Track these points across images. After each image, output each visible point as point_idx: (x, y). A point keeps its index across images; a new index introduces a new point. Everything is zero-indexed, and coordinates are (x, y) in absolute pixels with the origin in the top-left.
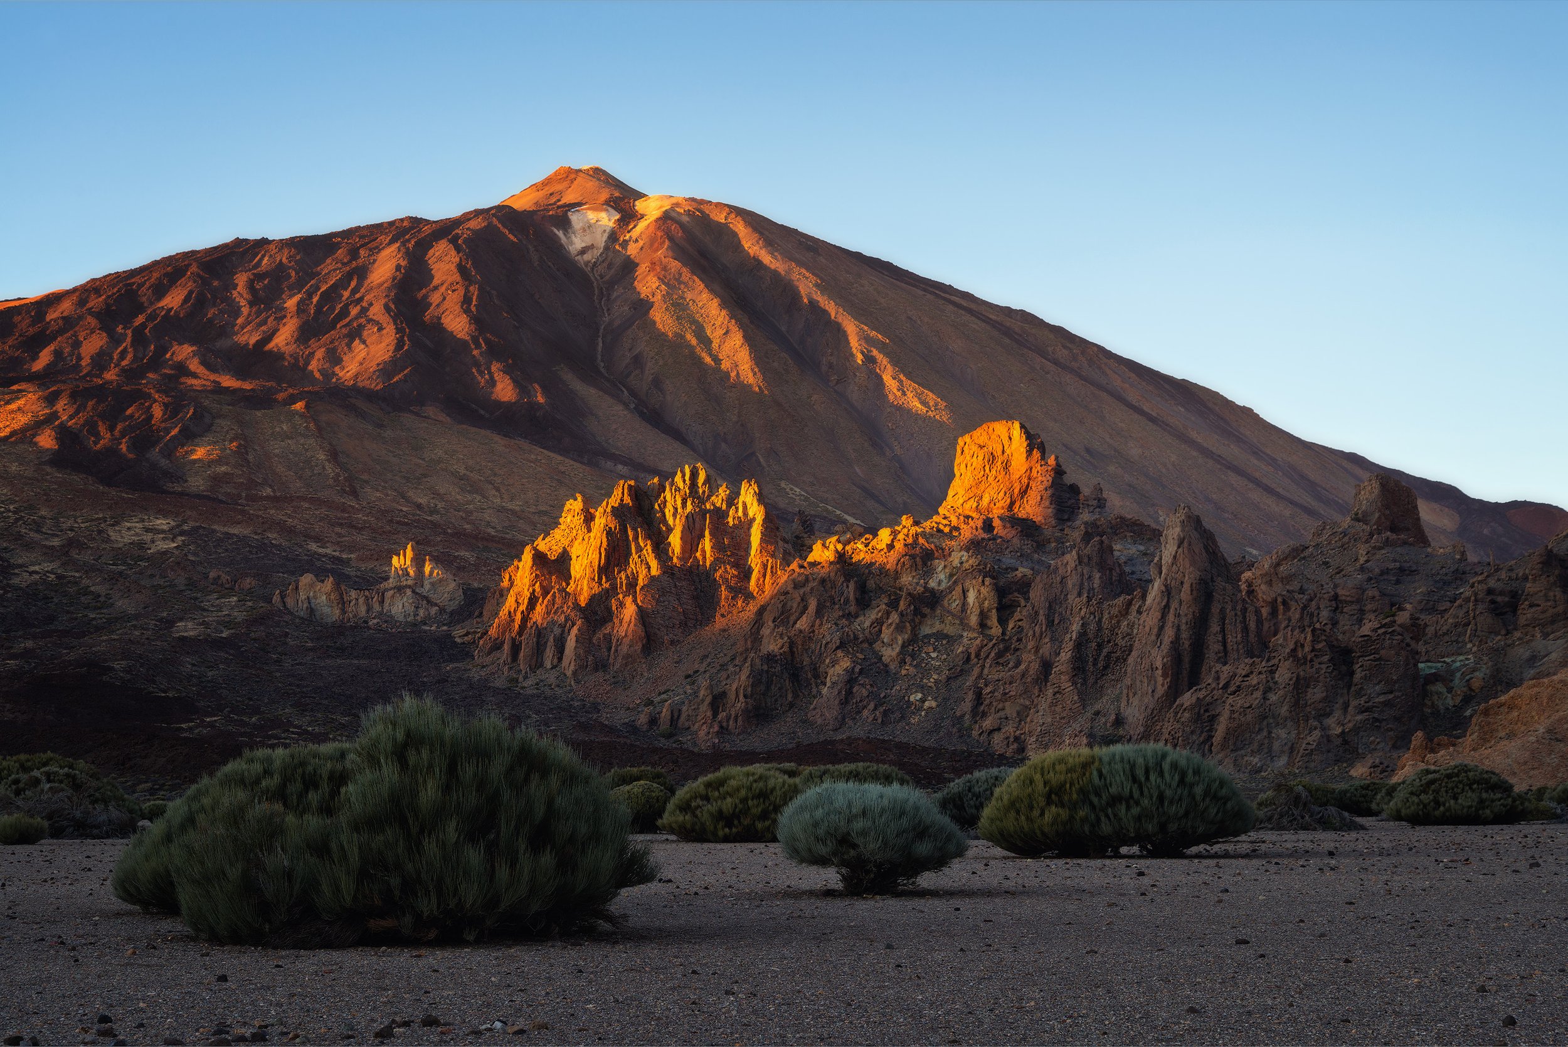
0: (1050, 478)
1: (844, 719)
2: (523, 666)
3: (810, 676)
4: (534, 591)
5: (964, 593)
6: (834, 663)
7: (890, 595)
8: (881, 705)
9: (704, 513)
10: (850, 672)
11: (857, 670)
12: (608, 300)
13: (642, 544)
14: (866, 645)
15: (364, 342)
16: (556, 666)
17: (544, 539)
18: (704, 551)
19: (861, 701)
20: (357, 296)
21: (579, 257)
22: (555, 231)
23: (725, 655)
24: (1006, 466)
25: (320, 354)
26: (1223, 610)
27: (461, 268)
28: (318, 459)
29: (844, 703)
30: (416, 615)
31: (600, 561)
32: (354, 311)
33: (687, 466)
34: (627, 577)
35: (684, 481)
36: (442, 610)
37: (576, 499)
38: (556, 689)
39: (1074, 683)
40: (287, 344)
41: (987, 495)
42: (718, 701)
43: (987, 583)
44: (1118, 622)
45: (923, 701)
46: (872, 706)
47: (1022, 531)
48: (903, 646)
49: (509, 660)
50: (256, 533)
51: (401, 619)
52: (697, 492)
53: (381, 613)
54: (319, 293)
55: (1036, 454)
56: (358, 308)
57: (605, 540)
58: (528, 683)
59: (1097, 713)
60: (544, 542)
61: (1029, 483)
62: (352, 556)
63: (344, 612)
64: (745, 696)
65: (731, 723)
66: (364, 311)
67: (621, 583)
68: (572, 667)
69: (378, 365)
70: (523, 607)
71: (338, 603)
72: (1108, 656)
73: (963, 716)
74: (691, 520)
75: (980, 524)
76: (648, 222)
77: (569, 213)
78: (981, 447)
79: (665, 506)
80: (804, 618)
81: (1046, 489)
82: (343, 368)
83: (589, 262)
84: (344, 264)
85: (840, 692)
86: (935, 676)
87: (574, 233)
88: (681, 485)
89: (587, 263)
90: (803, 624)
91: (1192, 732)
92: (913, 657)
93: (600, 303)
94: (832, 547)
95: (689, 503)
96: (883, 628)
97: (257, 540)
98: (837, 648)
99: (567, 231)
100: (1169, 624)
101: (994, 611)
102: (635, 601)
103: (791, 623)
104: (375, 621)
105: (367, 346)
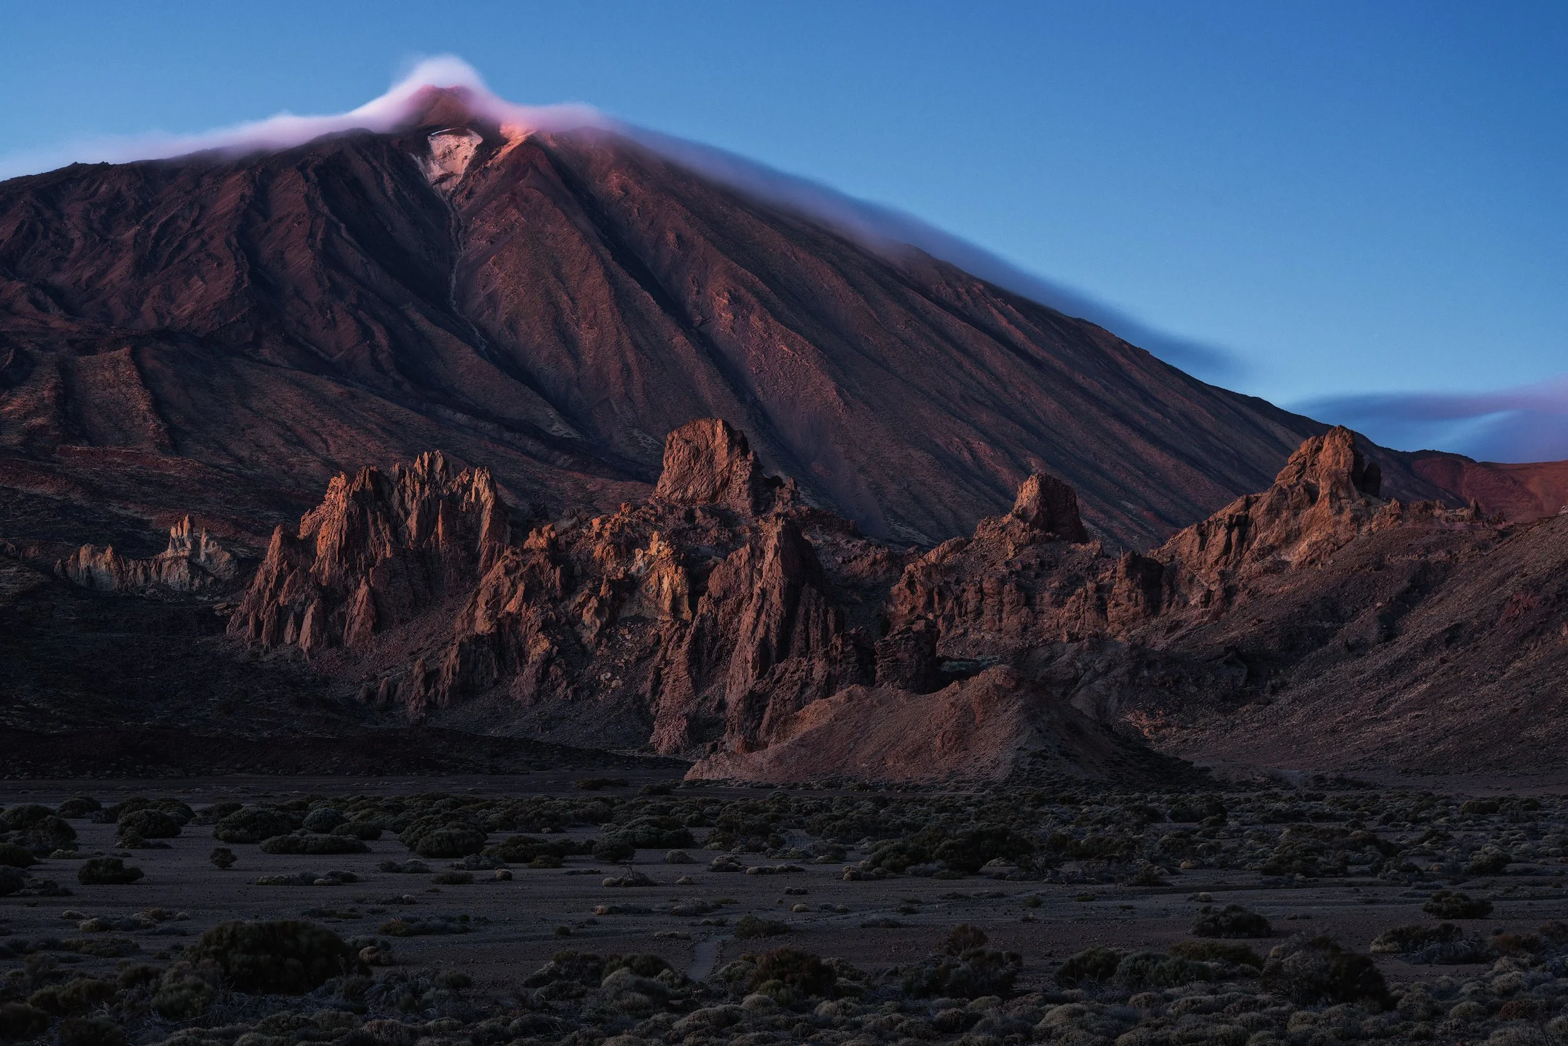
0: (748, 473)
1: (539, 696)
2: (265, 642)
3: (515, 655)
4: (282, 569)
5: (660, 580)
6: (536, 643)
7: (594, 581)
8: (573, 684)
9: (439, 497)
10: (548, 653)
11: (555, 650)
12: (466, 232)
13: (381, 527)
14: (567, 627)
15: (202, 278)
16: (295, 642)
17: (310, 514)
18: (437, 534)
19: (556, 679)
20: (198, 228)
21: (437, 186)
22: (413, 156)
23: (448, 634)
24: (710, 461)
25: (156, 290)
26: (807, 612)
27: (309, 201)
28: (139, 410)
29: (540, 681)
30: (191, 585)
31: (340, 543)
32: (194, 244)
33: (426, 453)
34: (366, 558)
35: (423, 467)
36: (217, 580)
37: (339, 476)
38: (292, 664)
39: (690, 673)
40: (122, 280)
41: (691, 487)
42: (431, 677)
43: (680, 571)
44: (731, 618)
45: (611, 680)
46: (564, 684)
47: (720, 522)
48: (601, 629)
49: (253, 635)
50: (58, 494)
51: (177, 588)
52: (434, 478)
53: (158, 583)
54: (158, 224)
55: (737, 450)
56: (199, 241)
57: (345, 523)
58: (270, 657)
59: (705, 699)
60: (311, 517)
61: (729, 477)
62: (153, 518)
63: (122, 580)
64: (454, 674)
65: (439, 698)
66: (204, 243)
67: (360, 564)
68: (308, 644)
69: (215, 304)
70: (271, 585)
71: (118, 573)
72: (721, 648)
73: (644, 694)
74: (427, 504)
75: (682, 514)
76: (512, 147)
77: (429, 138)
78: (687, 442)
79: (404, 491)
80: (513, 601)
81: (744, 483)
82: (179, 307)
83: (448, 191)
84: (187, 193)
85: (537, 671)
86: (626, 657)
87: (433, 160)
88: (420, 471)
89: (445, 193)
90: (511, 607)
91: (746, 720)
92: (609, 639)
93: (457, 236)
94: (546, 534)
95: (427, 488)
96: (584, 612)
97: (58, 501)
98: (538, 632)
99: (425, 157)
100: (762, 623)
101: (686, 597)
102: (368, 582)
103: (502, 605)
104: (152, 591)
105: (205, 282)
